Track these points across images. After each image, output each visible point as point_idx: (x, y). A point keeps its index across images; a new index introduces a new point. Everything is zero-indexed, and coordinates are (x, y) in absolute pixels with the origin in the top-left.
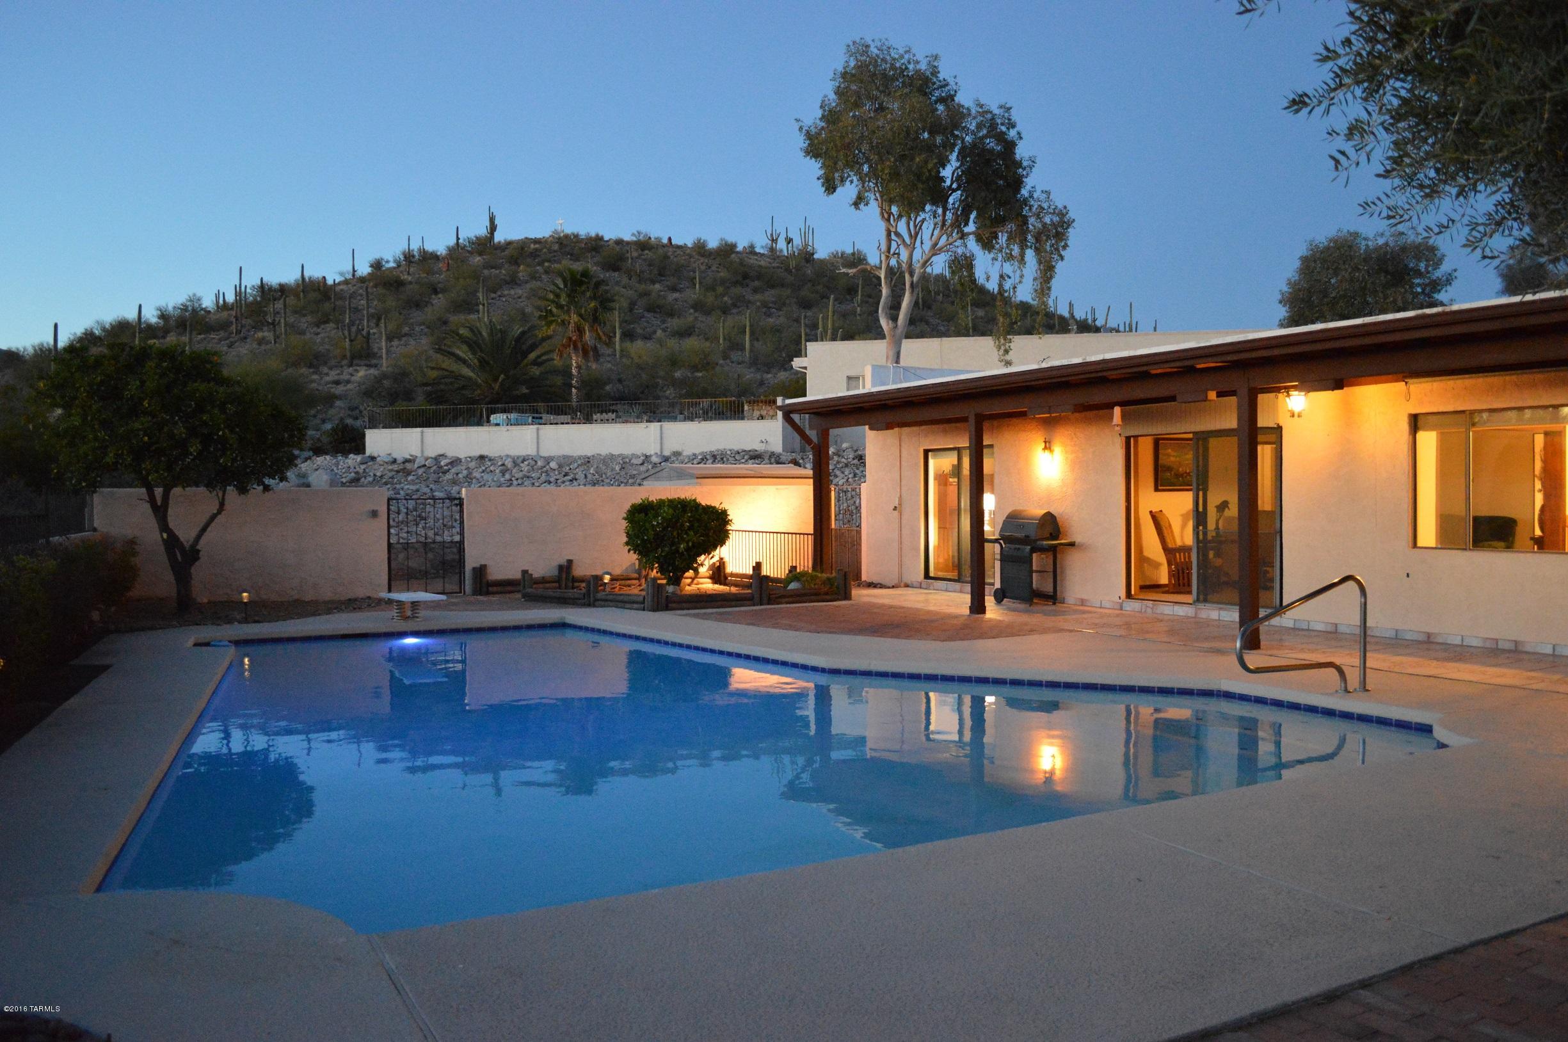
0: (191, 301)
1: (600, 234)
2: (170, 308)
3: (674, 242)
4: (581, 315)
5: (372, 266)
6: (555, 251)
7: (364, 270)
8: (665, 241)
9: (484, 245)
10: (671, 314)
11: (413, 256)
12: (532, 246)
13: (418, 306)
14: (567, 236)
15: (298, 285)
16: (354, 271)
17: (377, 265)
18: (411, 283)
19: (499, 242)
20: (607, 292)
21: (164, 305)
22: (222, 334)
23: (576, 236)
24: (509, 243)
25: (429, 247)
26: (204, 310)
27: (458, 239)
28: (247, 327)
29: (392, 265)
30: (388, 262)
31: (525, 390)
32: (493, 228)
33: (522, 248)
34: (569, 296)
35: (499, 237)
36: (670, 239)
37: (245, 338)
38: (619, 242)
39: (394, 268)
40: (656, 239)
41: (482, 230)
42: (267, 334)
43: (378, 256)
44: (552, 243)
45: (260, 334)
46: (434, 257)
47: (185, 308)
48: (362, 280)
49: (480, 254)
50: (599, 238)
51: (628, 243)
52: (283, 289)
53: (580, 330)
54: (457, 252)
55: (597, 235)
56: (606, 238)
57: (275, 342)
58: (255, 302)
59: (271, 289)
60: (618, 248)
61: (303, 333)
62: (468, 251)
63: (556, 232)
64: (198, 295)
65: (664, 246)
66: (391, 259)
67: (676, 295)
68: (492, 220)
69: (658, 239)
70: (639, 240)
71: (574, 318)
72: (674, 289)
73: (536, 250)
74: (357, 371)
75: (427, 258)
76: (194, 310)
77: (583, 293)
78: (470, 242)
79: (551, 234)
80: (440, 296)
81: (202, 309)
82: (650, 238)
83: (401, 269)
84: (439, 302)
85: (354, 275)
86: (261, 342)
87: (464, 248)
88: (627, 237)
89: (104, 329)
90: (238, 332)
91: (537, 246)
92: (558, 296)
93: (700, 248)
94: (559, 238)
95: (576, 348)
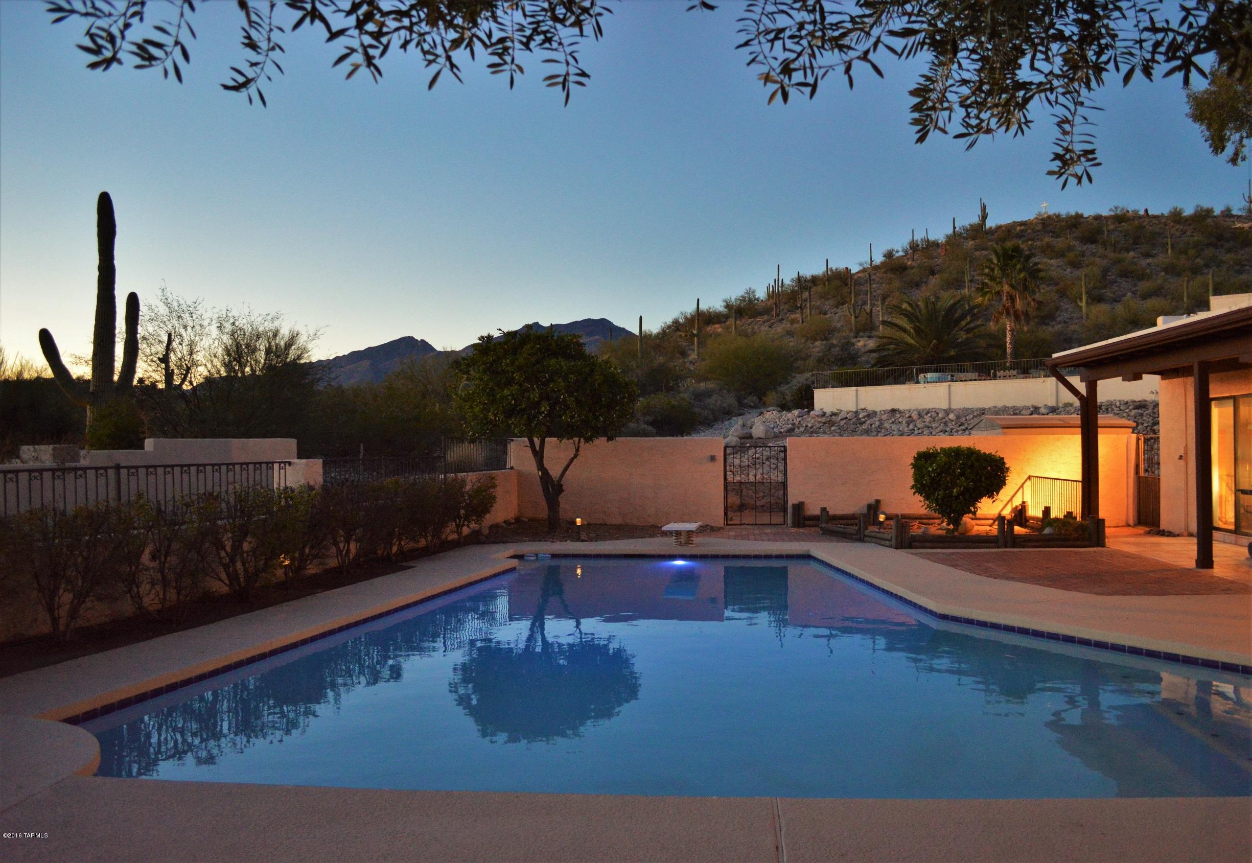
0: (747, 293)
1: (1080, 212)
2: (733, 300)
3: (1150, 213)
4: (1012, 286)
5: (885, 256)
6: (1039, 231)
7: (878, 259)
8: (1142, 213)
9: (978, 231)
10: (1142, 277)
11: (918, 245)
12: (1018, 228)
13: (917, 285)
14: (1049, 217)
15: (824, 275)
16: (872, 261)
17: (889, 255)
18: (912, 267)
19: (991, 228)
20: (1036, 264)
21: (729, 298)
22: (766, 317)
23: (1058, 216)
24: (999, 228)
25: (932, 238)
26: (758, 299)
27: (955, 228)
28: (785, 311)
29: (901, 254)
30: (897, 252)
31: (953, 353)
32: (984, 217)
33: (1009, 231)
34: (1001, 269)
35: (990, 223)
36: (1146, 211)
37: (782, 319)
38: (1098, 218)
39: (903, 256)
40: (1133, 211)
41: (975, 220)
42: (797, 316)
43: (889, 249)
44: (1036, 223)
45: (793, 316)
46: (935, 244)
47: (743, 299)
48: (876, 268)
49: (973, 239)
50: (1079, 216)
51: (1107, 218)
52: (814, 280)
53: (1012, 299)
54: (955, 239)
55: (1077, 214)
56: (1086, 215)
57: (803, 322)
58: (793, 292)
59: (806, 280)
60: (1096, 223)
61: (825, 314)
62: (964, 238)
63: (1040, 214)
64: (753, 288)
65: (1140, 217)
66: (900, 249)
67: (1149, 260)
68: (984, 208)
69: (1136, 212)
70: (1116, 214)
71: (1006, 288)
72: (1147, 255)
73: (1022, 231)
74: (859, 341)
75: (931, 246)
76: (750, 300)
77: (1015, 265)
78: (964, 228)
79: (1035, 216)
80: (936, 276)
81: (756, 299)
82: (1128, 211)
83: (908, 256)
84: (934, 281)
85: (871, 264)
86: (793, 322)
87: (960, 235)
88: (1105, 213)
89: (686, 318)
90: (777, 315)
91: (1022, 228)
92: (992, 270)
93: (1176, 216)
94: (1043, 219)
95: (1008, 313)
